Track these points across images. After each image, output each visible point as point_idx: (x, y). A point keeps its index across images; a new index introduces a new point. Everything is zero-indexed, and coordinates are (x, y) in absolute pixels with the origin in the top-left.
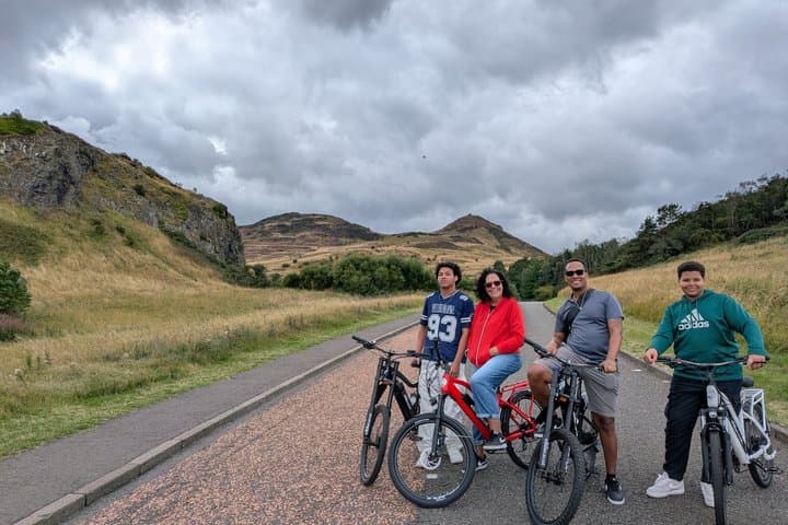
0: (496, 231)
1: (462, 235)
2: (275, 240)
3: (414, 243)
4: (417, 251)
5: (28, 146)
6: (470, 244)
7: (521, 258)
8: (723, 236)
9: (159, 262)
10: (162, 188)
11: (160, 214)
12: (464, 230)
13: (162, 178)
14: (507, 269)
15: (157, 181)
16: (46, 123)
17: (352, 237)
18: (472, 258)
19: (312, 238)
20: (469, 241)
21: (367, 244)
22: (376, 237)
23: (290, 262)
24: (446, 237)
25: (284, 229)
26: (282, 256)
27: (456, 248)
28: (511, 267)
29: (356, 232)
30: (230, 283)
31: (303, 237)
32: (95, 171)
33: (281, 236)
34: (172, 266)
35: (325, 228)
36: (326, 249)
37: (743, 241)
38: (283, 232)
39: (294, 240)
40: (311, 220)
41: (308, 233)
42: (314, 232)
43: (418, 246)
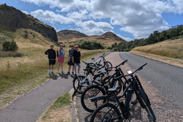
0: (115, 36)
1: (107, 36)
2: (63, 36)
3: (96, 38)
4: (96, 40)
5: (9, 12)
6: (109, 39)
7: (120, 42)
8: (167, 38)
9: (40, 41)
10: (39, 23)
11: (39, 29)
12: (107, 35)
13: (39, 21)
14: (118, 45)
15: (38, 22)
16: (12, 7)
17: (81, 36)
18: (109, 42)
19: (71, 36)
20: (109, 38)
21: (84, 38)
22: (87, 36)
23: (67, 42)
24: (103, 37)
25: (65, 34)
26: (64, 40)
27: (106, 39)
28: (119, 44)
29: (82, 35)
30: (57, 46)
31: (69, 36)
32: (24, 19)
33: (64, 35)
34: (44, 42)
35: (75, 34)
36: (75, 39)
37: (172, 39)
38: (64, 34)
39: (67, 36)
40: (71, 32)
41: (70, 35)
42: (72, 35)
43: (97, 39)
